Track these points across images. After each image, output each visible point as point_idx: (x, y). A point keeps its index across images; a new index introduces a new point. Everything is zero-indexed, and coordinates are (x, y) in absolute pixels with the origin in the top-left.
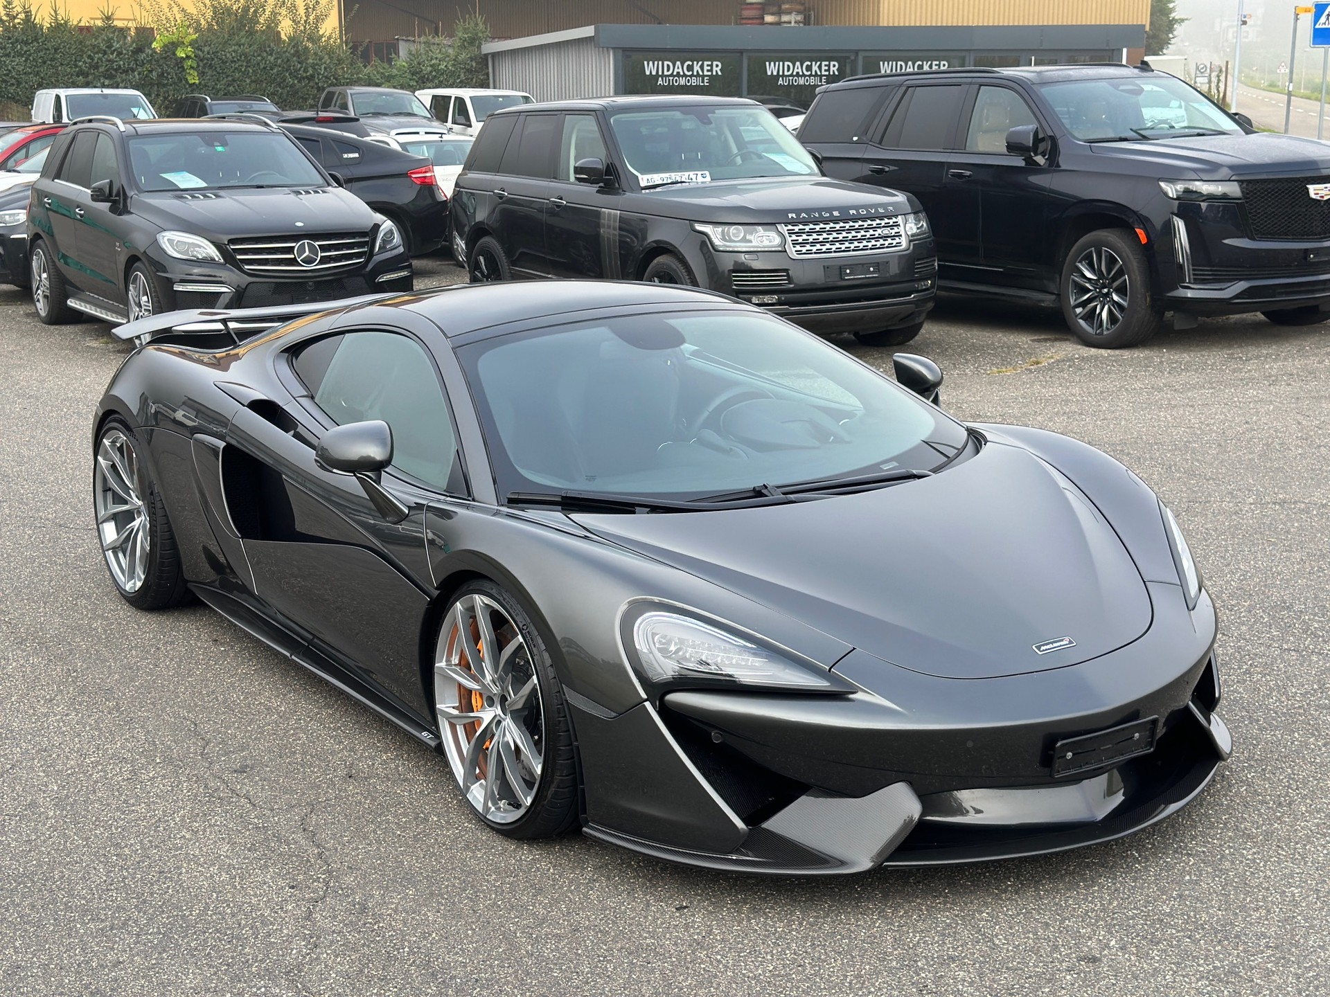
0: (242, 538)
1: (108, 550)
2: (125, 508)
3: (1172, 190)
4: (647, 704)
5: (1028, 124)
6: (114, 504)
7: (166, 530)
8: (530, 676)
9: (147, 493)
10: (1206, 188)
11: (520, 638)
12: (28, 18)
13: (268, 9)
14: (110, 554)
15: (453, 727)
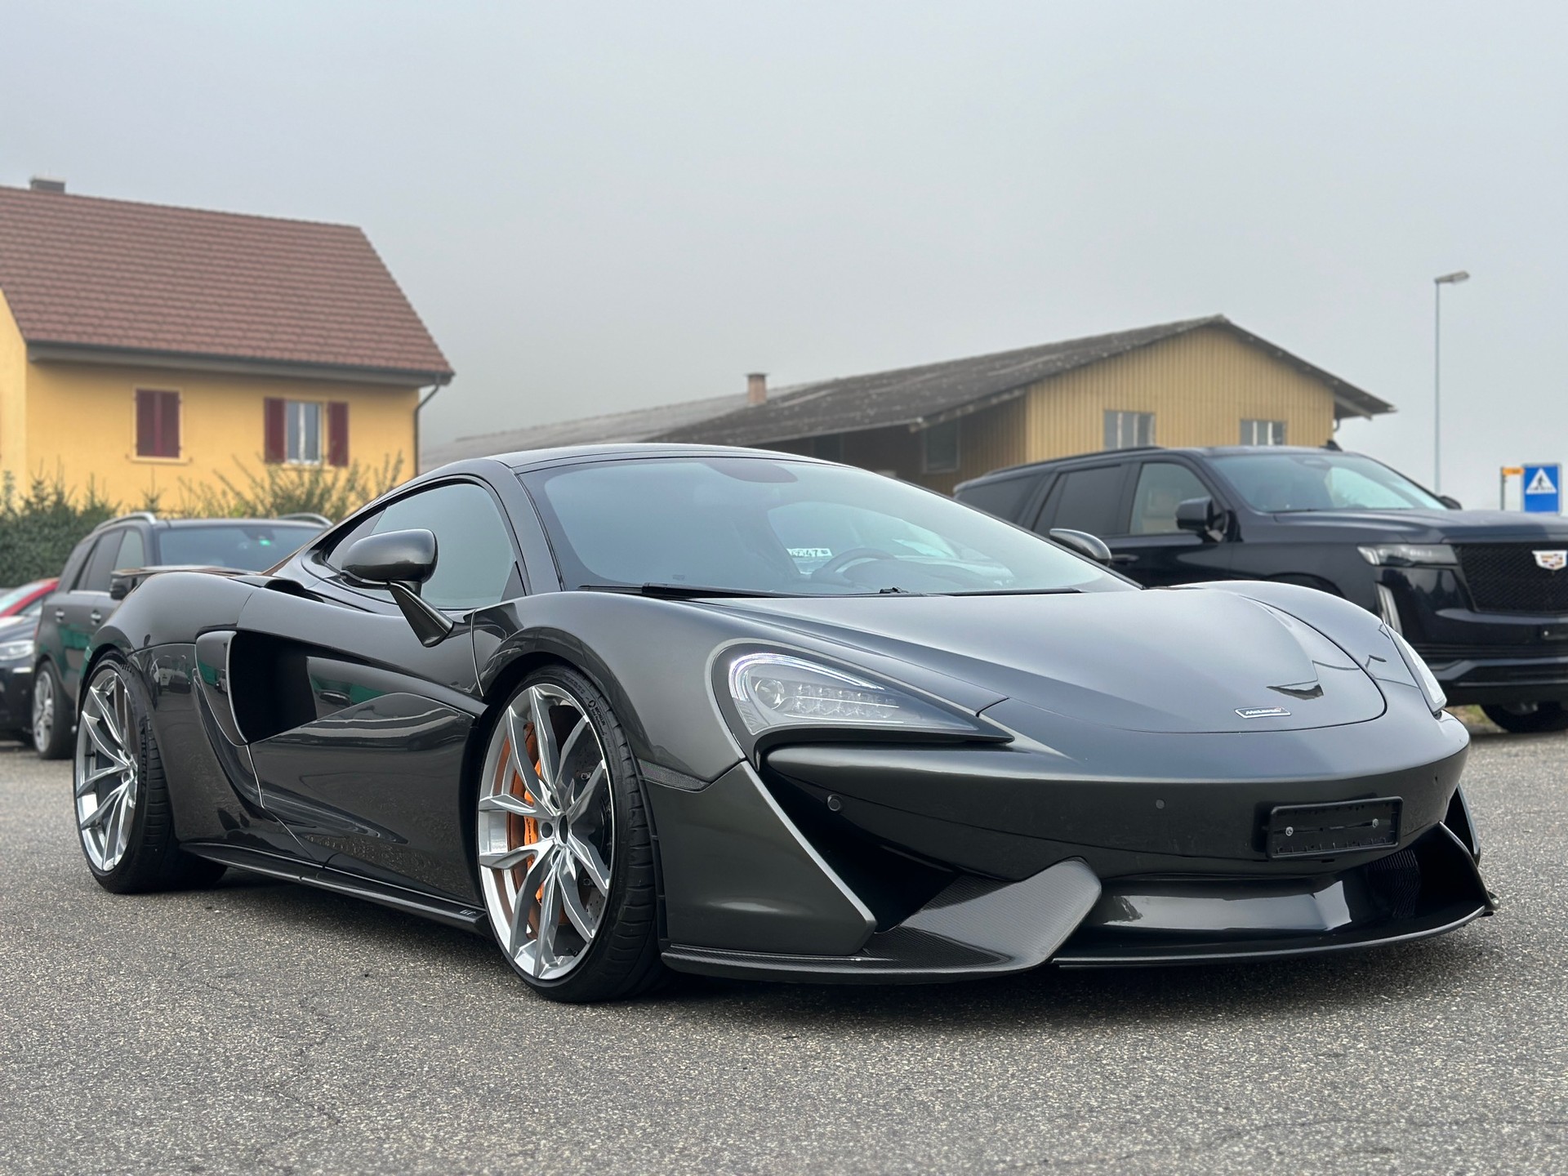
0: (249, 744)
1: (85, 828)
2: (111, 770)
3: (1373, 556)
4: (745, 764)
5: (1200, 496)
6: (97, 768)
7: (158, 776)
8: (596, 763)
9: (138, 747)
10: (1412, 553)
11: (586, 718)
12: (59, 502)
13: (335, 497)
14: (87, 833)
15: (498, 874)
